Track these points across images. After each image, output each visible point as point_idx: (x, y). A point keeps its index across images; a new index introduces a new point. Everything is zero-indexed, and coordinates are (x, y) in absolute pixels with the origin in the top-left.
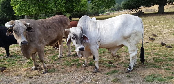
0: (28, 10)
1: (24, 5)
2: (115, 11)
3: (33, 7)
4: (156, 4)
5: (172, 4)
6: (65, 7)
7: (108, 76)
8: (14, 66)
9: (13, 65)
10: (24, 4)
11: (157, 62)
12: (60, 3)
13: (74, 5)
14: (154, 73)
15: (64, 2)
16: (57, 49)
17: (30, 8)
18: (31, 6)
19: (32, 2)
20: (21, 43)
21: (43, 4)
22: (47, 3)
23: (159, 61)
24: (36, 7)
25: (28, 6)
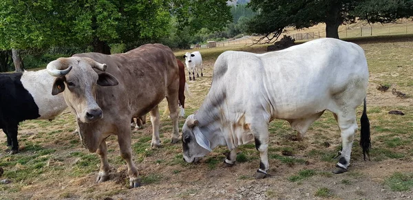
0: (26, 37)
1: (15, 25)
2: (224, 38)
3: (38, 29)
4: (321, 21)
5: (353, 22)
6: (118, 29)
7: (299, 184)
8: (44, 175)
9: (41, 173)
10: (16, 22)
11: (391, 145)
12: (105, 18)
13: (140, 24)
14: (398, 170)
15: (116, 16)
16: (137, 126)
17: (29, 31)
18: (33, 26)
19: (34, 15)
20: (87, 114)
21: (63, 22)
22: (72, 18)
23: (395, 143)
24: (45, 29)
25: (26, 26)
